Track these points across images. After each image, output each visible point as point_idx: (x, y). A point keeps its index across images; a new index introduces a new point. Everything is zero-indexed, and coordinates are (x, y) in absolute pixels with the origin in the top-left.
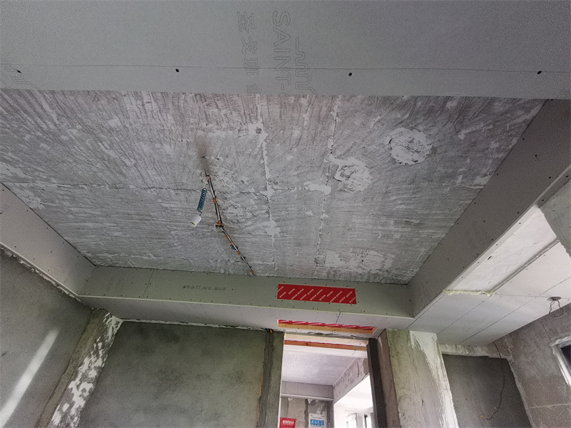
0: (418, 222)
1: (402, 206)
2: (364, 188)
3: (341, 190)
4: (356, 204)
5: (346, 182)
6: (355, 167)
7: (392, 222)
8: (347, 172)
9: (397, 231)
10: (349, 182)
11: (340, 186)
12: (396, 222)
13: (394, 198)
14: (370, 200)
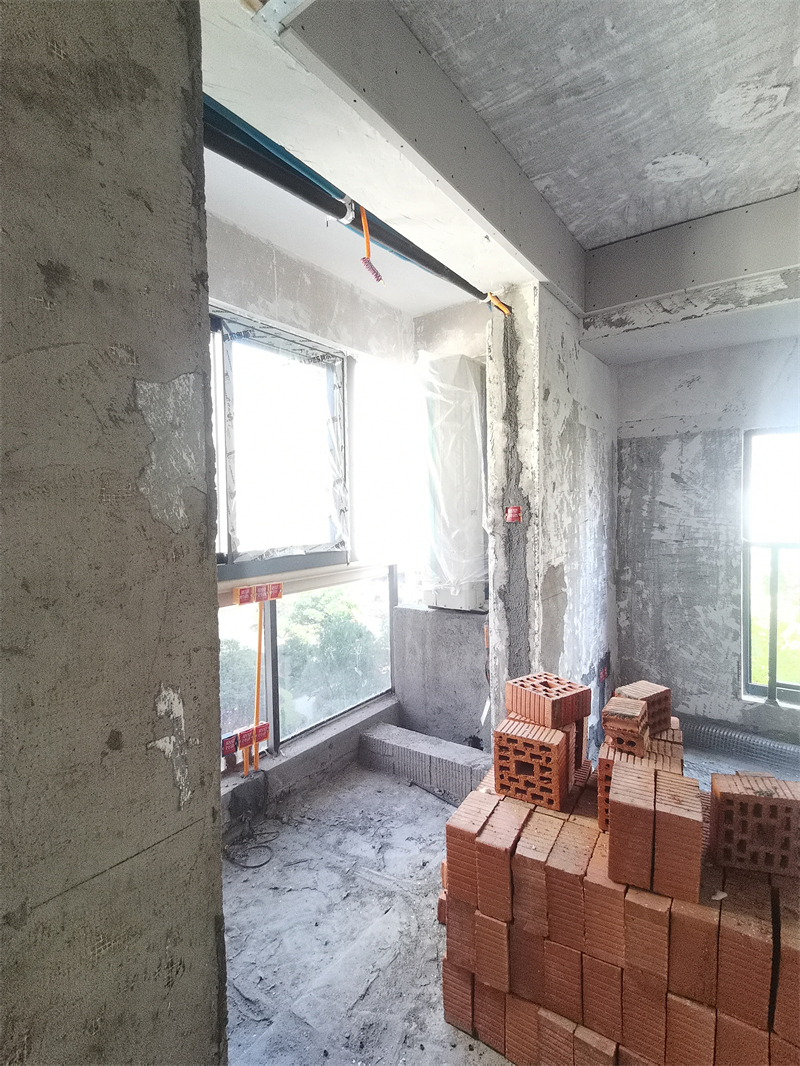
0: (559, 102)
1: (618, 110)
2: (716, 101)
3: (768, 71)
4: (720, 64)
5: (761, 90)
6: (751, 118)
7: (609, 76)
8: (763, 107)
9: (578, 64)
10: (753, 94)
11: (773, 78)
12: (602, 80)
13: (646, 115)
14: (693, 89)
